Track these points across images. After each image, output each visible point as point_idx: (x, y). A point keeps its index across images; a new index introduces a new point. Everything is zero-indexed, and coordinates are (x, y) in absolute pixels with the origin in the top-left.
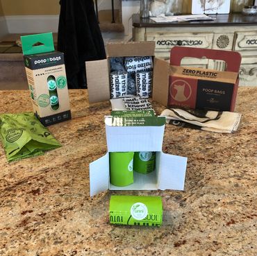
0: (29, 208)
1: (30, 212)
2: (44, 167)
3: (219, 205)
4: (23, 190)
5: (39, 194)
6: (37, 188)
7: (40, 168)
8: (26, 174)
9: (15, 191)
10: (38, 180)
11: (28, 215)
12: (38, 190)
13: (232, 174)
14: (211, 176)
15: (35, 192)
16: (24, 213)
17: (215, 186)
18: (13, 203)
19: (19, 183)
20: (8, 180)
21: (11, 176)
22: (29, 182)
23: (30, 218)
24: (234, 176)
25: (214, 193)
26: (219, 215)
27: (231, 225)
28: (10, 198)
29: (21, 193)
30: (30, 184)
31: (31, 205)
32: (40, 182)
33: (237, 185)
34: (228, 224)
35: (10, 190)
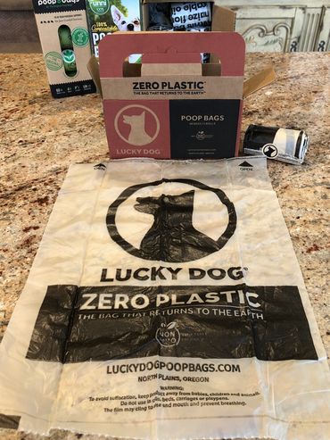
0: (34, 223)
1: (36, 228)
2: (54, 166)
3: (298, 224)
4: (25, 199)
5: (47, 204)
6: (45, 195)
7: (49, 168)
8: (30, 176)
9: (14, 199)
10: (46, 184)
11: (32, 232)
12: (46, 198)
13: (320, 181)
14: (289, 183)
15: (42, 201)
16: (26, 230)
17: (294, 198)
18: (12, 216)
19: (20, 189)
20: (5, 183)
21: (9, 178)
22: (33, 187)
23: (35, 236)
24: (322, 183)
25: (291, 208)
26: (297, 238)
27: (313, 252)
28: (7, 209)
29: (22, 202)
30: (35, 190)
31: (36, 219)
32: (48, 187)
33: (325, 197)
34: (309, 251)
35: (8, 198)
